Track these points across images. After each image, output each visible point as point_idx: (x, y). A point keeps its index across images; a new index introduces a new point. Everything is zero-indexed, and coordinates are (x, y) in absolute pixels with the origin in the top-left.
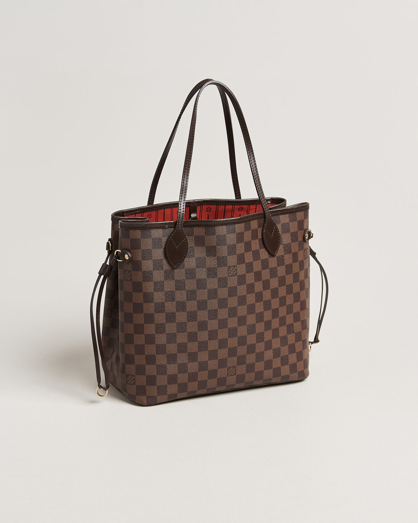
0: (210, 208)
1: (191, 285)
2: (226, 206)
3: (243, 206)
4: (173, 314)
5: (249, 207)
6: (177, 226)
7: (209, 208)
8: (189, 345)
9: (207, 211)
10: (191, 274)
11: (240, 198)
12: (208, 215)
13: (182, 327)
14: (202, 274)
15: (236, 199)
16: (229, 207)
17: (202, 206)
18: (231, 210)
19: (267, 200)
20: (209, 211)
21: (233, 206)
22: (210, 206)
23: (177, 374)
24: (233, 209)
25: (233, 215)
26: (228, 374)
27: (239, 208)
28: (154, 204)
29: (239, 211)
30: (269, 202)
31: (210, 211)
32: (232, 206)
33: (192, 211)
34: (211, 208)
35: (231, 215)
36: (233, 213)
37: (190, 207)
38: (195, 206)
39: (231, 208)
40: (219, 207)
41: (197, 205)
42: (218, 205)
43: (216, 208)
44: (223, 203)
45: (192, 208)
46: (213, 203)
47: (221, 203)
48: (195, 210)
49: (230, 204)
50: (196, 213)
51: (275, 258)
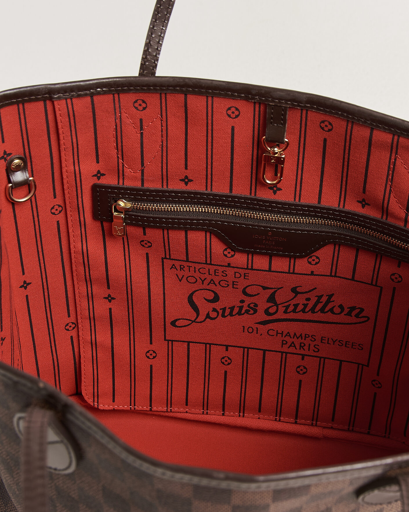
0: (330, 124)
2: (375, 132)
7: (327, 123)
9: (322, 128)
12: (325, 140)
17: (304, 112)
18: (389, 145)
20: (326, 129)
21: (396, 137)
22: (330, 119)
24: (395, 146)
25: (395, 159)
31: (330, 130)
32: (391, 136)
33: (272, 119)
34: (334, 125)
35: (390, 159)
36: (396, 153)
37: (267, 108)
38: (283, 108)
39: (390, 141)
40: (356, 129)
41: (289, 107)
42: (353, 122)
43: (347, 128)
44: (365, 122)
45: (273, 111)
46: (337, 114)
47: (362, 121)
48: (282, 117)
49: (384, 128)
50: (282, 124)
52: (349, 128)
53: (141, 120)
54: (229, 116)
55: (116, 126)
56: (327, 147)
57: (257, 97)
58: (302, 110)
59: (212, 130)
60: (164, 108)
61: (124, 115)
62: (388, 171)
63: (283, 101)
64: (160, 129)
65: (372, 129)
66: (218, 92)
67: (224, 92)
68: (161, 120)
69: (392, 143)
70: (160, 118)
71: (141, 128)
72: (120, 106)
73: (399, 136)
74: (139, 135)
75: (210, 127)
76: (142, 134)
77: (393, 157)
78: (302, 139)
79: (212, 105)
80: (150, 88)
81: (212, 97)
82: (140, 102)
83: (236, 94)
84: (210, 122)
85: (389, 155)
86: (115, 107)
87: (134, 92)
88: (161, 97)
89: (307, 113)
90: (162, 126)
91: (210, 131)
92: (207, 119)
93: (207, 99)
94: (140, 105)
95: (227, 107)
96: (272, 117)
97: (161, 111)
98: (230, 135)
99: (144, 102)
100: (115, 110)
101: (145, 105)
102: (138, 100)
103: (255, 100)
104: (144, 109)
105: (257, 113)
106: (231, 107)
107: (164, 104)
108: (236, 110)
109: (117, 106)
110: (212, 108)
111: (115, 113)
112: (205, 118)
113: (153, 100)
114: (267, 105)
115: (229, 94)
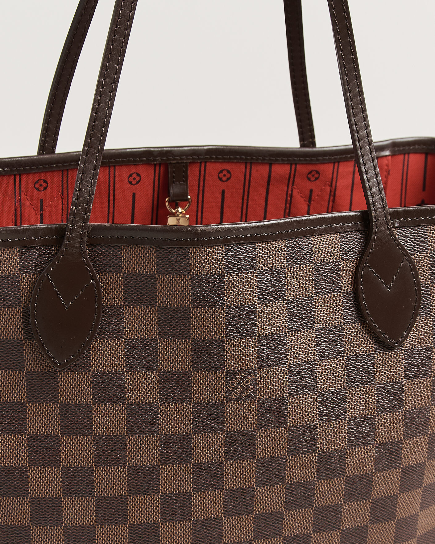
0: (229, 172)
1: (109, 420)
2: (273, 167)
3: (320, 168)
4: (55, 503)
5: (335, 170)
6: (66, 242)
7: (225, 172)
9: (220, 179)
10: (109, 387)
11: (313, 144)
12: (223, 192)
14: (143, 388)
15: (302, 146)
16: (281, 170)
17: (203, 165)
18: (287, 176)
19: (381, 148)
20: (224, 179)
21: (293, 166)
22: (228, 166)
24: (292, 175)
25: (292, 191)
27: (310, 173)
28: (57, 151)
29: (309, 179)
30: (387, 153)
31: (228, 179)
32: (288, 167)
33: (174, 178)
34: (232, 173)
35: (287, 191)
36: (293, 184)
37: (169, 167)
38: (184, 164)
39: (288, 172)
40: (254, 168)
41: (190, 163)
42: (251, 163)
43: (246, 171)
44: (264, 159)
45: (174, 169)
46: (236, 158)
47: (260, 159)
48: (184, 174)
49: (283, 160)
50: (184, 182)
51: (398, 355)
52: (248, 170)
53: (41, 201)
54: (130, 183)
55: (16, 210)
56: (225, 199)
57: (159, 158)
58: (201, 163)
59: (114, 200)
60: (65, 185)
61: (24, 198)
62: (286, 204)
63: (184, 157)
64: (61, 207)
65: (271, 165)
66: (121, 160)
67: (126, 159)
68: (62, 198)
69: (290, 173)
70: (60, 195)
71: (42, 209)
72: (20, 188)
73: (296, 164)
74: (39, 216)
75: (112, 198)
76: (41, 215)
77: (290, 189)
78: (201, 196)
79: (114, 174)
80: (53, 165)
81: (115, 166)
82: (41, 182)
83: (138, 159)
84: (112, 192)
85: (286, 188)
86: (15, 189)
87: (36, 171)
88: (63, 174)
89: (205, 166)
90: (63, 204)
91: (111, 202)
92: (109, 190)
93: (109, 169)
94: (41, 185)
95: (129, 174)
96: (174, 176)
97: (62, 189)
98: (131, 203)
99: (45, 181)
100: (15, 192)
101: (46, 184)
102: (39, 180)
103: (157, 162)
104: (45, 188)
105: (157, 175)
106: (132, 174)
107: (65, 181)
108: (137, 176)
109: (18, 188)
110: (114, 177)
111: (15, 196)
112: (107, 188)
113: (54, 179)
114: (169, 164)
115: (131, 160)
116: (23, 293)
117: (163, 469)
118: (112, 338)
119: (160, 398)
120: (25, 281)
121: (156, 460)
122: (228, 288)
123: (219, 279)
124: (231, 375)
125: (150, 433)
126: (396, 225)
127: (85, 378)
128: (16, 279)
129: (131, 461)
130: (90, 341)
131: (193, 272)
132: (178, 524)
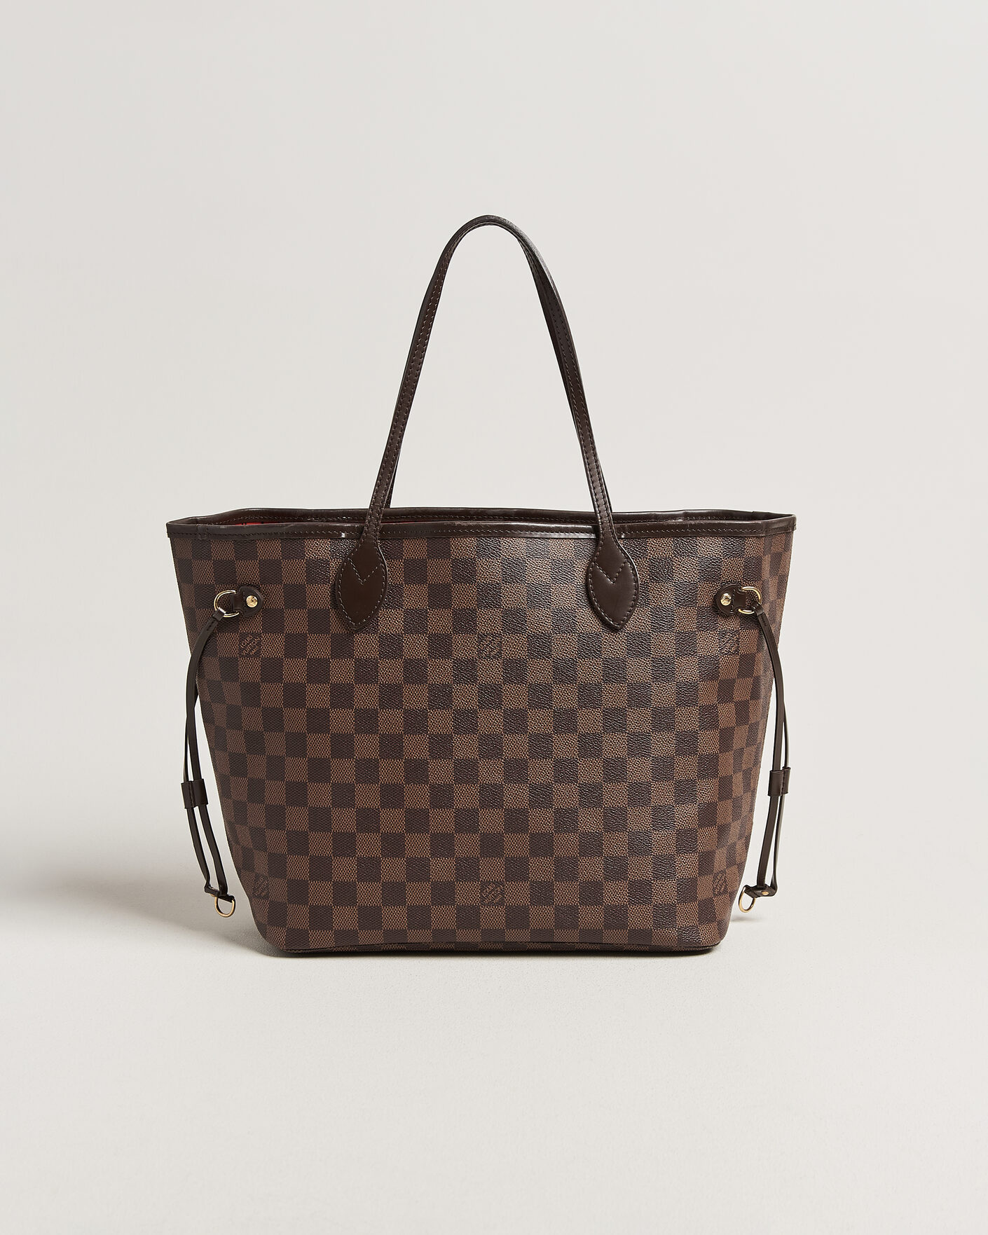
1: (390, 671)
8: (385, 815)
10: (391, 646)
13: (367, 770)
14: (416, 646)
23: (355, 882)
26: (483, 899)
51: (621, 636)
116: (332, 574)
117: (431, 713)
118: (395, 608)
119: (429, 655)
120: (334, 565)
121: (425, 705)
122: (479, 569)
123: (473, 563)
124: (481, 638)
125: (421, 683)
126: (623, 537)
127: (373, 639)
128: (327, 563)
129: (406, 705)
130: (377, 610)
131: (453, 557)
132: (442, 762)
